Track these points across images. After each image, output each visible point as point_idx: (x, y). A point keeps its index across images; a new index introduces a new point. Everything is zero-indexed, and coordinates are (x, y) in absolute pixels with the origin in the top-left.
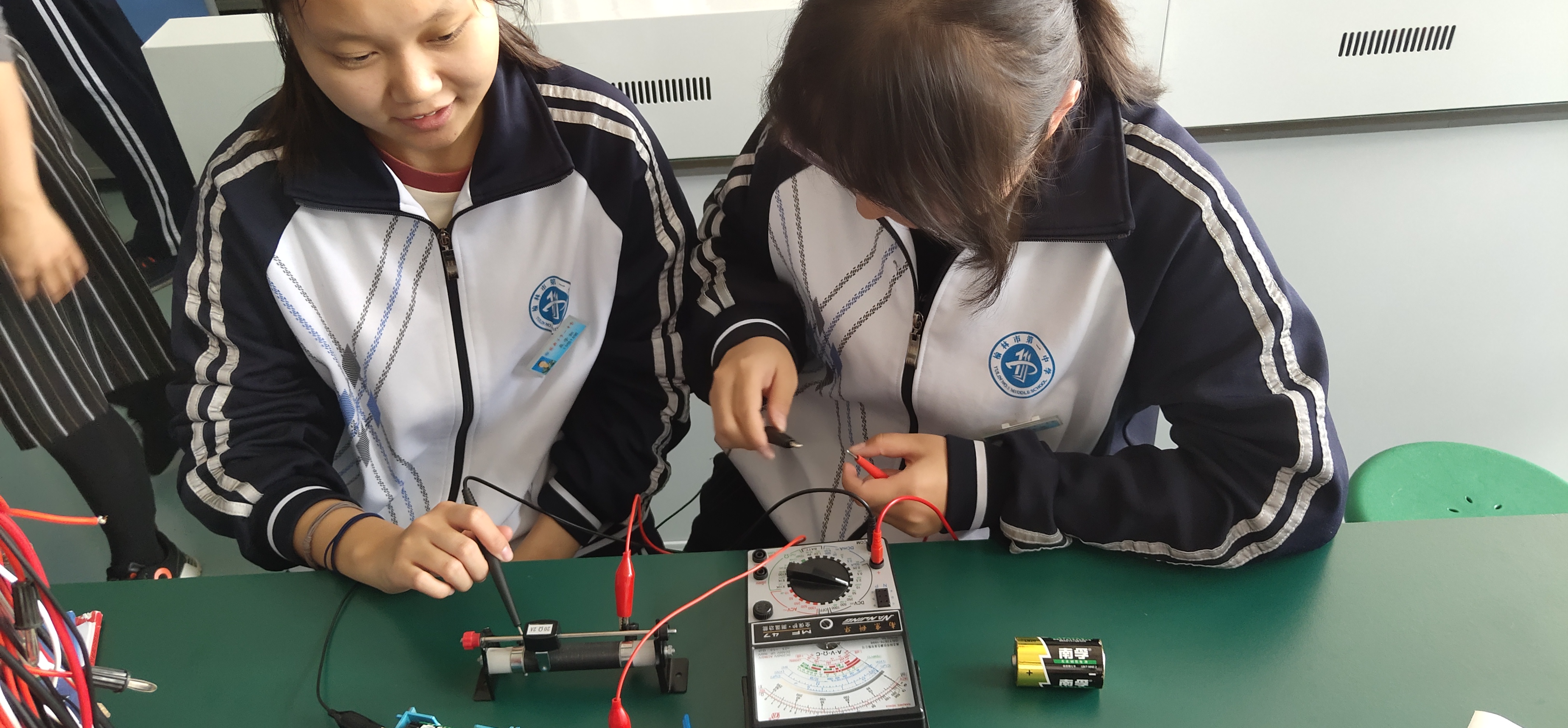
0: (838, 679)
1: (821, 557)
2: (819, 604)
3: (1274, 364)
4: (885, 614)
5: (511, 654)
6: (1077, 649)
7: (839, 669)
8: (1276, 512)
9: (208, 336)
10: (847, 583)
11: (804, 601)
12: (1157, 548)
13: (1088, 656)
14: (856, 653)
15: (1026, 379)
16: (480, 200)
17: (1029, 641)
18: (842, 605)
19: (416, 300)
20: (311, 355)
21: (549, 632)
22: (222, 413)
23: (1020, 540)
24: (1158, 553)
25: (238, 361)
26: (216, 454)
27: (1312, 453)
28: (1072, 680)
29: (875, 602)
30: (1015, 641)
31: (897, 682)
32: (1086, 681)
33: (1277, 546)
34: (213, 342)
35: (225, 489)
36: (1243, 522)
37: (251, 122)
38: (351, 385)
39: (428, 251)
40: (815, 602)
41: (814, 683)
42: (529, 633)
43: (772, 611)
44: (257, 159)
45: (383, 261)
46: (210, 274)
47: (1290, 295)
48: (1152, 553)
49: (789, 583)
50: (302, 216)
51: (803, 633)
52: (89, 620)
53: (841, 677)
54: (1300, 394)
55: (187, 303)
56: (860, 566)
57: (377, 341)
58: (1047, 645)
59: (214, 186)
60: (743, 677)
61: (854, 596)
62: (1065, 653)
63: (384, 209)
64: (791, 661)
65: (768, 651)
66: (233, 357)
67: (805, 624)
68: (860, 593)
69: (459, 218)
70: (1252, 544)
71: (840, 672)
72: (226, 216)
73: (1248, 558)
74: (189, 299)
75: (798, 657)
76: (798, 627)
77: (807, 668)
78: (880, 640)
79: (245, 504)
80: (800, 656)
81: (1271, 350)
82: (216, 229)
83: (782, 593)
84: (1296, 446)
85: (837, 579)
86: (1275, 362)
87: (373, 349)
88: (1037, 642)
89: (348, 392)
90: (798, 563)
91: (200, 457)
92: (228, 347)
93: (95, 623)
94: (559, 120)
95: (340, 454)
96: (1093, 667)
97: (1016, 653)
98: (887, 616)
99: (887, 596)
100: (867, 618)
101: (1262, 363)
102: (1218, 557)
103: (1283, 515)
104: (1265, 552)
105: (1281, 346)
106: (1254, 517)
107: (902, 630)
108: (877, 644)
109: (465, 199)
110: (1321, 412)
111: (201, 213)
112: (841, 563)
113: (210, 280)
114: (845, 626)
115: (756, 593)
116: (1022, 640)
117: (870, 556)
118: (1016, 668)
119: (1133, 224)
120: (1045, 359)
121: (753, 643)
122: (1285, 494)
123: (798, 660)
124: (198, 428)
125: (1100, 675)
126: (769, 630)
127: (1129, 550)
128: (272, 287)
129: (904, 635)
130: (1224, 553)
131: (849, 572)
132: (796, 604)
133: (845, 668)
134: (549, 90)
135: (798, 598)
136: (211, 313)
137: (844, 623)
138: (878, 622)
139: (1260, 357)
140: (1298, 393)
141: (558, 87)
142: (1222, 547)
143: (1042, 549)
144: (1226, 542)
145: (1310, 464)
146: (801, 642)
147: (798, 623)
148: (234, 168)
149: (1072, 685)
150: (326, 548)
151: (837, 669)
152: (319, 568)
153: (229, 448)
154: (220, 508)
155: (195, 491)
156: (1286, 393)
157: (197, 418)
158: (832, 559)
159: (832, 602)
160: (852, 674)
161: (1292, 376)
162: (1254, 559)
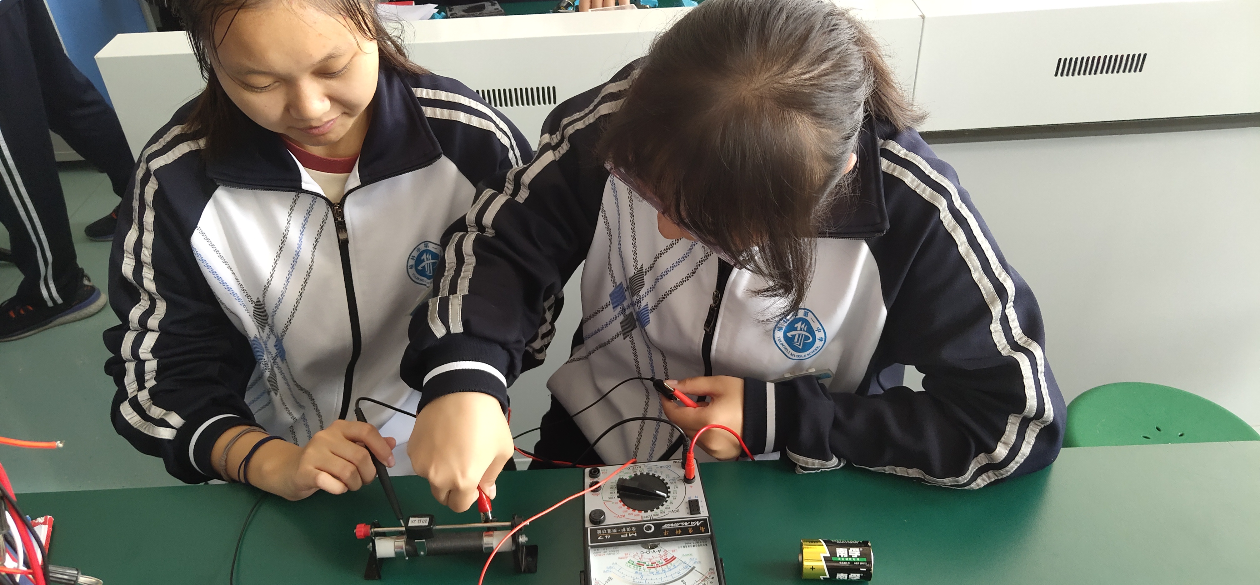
0: (658, 573)
1: (645, 473)
2: (643, 512)
3: (1002, 331)
4: (696, 520)
5: (395, 541)
6: (851, 549)
7: (659, 565)
8: (1009, 449)
9: (140, 291)
10: (665, 495)
11: (631, 510)
12: (914, 473)
13: (859, 555)
14: (672, 551)
15: (802, 346)
16: (367, 180)
17: (812, 542)
18: (661, 513)
19: (314, 261)
20: (226, 307)
21: (427, 524)
22: (151, 354)
23: (804, 465)
24: (914, 476)
25: (165, 312)
26: (146, 388)
27: (1036, 403)
28: (847, 574)
29: (688, 511)
30: (801, 542)
31: (706, 575)
32: (858, 575)
33: (1009, 473)
34: (144, 297)
35: (153, 416)
36: (982, 455)
37: (179, 117)
38: (260, 330)
39: (324, 222)
40: (640, 511)
41: (639, 576)
42: (410, 524)
43: (604, 518)
44: (184, 148)
45: (287, 230)
46: (143, 241)
47: (1012, 274)
48: (909, 476)
49: (618, 495)
50: (221, 194)
51: (630, 535)
52: (42, 524)
53: (661, 572)
54: (1024, 355)
55: (123, 265)
56: (676, 481)
57: (283, 295)
58: (827, 546)
59: (148, 170)
60: (581, 572)
61: (671, 506)
62: (841, 552)
63: (288, 187)
64: (620, 558)
65: (601, 550)
66: (161, 308)
67: (631, 529)
68: (676, 503)
69: (349, 195)
70: (989, 472)
71: (660, 567)
72: (158, 194)
73: (986, 481)
74: (126, 261)
75: (626, 555)
76: (626, 531)
77: (633, 564)
78: (692, 541)
79: (170, 429)
80: (627, 554)
81: (999, 319)
82: (149, 204)
83: (612, 503)
84: (1024, 399)
85: (657, 492)
86: (1002, 329)
87: (280, 301)
88: (819, 543)
89: (258, 336)
90: (626, 479)
91: (131, 391)
92: (157, 300)
93: (47, 526)
94: (431, 117)
95: (252, 385)
96: (863, 563)
97: (802, 552)
98: (698, 522)
99: (698, 505)
100: (682, 523)
101: (993, 331)
102: (962, 483)
103: (1014, 451)
104: (999, 478)
105: (1007, 316)
106: (991, 453)
107: (710, 533)
108: (690, 545)
109: (354, 179)
110: (1041, 368)
111: (137, 191)
112: (661, 478)
113: (143, 246)
114: (664, 530)
115: (592, 503)
116: (807, 542)
117: (684, 473)
118: (801, 564)
119: (888, 226)
120: (818, 330)
121: (590, 544)
122: (1016, 433)
123: (626, 558)
124: (131, 367)
125: (869, 569)
126: (602, 533)
127: (891, 472)
128: (194, 252)
129: (711, 537)
130: (968, 479)
131: (667, 486)
132: (624, 511)
133: (663, 564)
134: (422, 93)
135: (626, 507)
136: (143, 273)
137: (663, 527)
138: (691, 527)
139: (991, 326)
140: (1022, 354)
141: (430, 90)
142: (966, 475)
143: (821, 471)
144: (969, 471)
145: (1035, 412)
146: (629, 542)
147: (626, 527)
148: (165, 155)
149: (846, 578)
150: (240, 464)
151: (657, 565)
152: (233, 482)
153: (156, 383)
154: (149, 432)
155: (127, 419)
156: (1013, 355)
157: (130, 358)
158: (654, 475)
159: (653, 510)
160: (670, 569)
161: (1016, 339)
162: (991, 483)
